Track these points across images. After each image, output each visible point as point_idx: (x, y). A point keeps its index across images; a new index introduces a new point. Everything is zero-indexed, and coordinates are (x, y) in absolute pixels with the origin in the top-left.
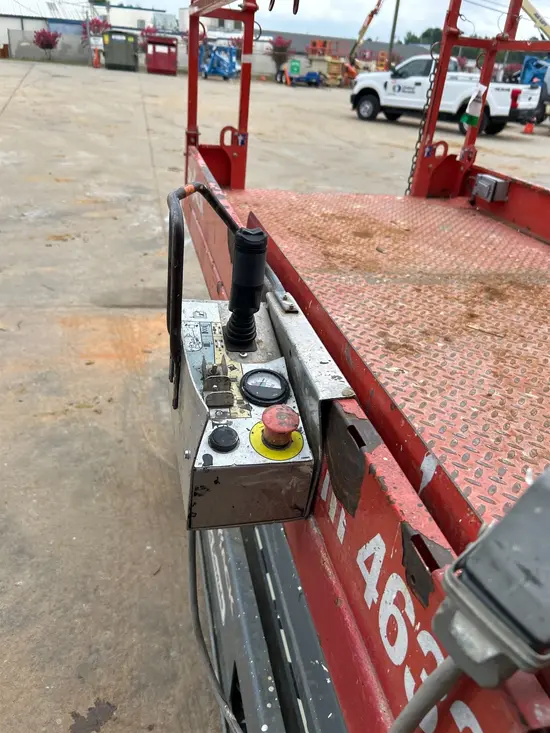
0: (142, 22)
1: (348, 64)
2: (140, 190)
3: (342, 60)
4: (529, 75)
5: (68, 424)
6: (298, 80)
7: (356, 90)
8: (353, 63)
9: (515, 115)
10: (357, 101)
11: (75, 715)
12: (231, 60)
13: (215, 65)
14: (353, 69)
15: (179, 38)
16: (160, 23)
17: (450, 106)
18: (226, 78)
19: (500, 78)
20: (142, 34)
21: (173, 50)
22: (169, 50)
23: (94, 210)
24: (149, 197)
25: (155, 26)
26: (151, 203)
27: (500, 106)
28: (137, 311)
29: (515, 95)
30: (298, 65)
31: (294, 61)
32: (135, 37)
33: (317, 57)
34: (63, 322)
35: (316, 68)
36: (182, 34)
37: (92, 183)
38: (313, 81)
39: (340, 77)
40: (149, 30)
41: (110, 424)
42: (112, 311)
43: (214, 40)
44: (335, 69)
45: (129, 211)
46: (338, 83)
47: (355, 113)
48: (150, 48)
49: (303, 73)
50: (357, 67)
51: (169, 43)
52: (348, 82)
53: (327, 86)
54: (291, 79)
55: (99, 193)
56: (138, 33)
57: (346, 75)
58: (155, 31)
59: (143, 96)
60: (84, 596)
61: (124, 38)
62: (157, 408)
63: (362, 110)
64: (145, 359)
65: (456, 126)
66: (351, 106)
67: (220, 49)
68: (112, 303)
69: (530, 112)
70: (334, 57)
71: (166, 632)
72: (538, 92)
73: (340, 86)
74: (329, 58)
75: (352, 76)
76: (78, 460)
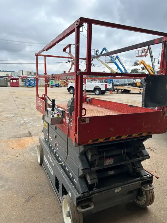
0: (8, 75)
1: (66, 81)
2: (16, 114)
3: (64, 80)
4: (109, 81)
5: (11, 159)
6: (53, 86)
7: (68, 87)
8: (67, 81)
9: (107, 90)
10: (69, 89)
11: (26, 199)
12: (34, 82)
13: (30, 84)
14: (67, 82)
15: (19, 78)
16: (13, 74)
17: (92, 89)
18: (33, 87)
19: (104, 82)
20: (8, 78)
21: (18, 81)
22: (17, 81)
23: (5, 120)
24: (19, 115)
25: (12, 75)
26: (19, 117)
27: (103, 88)
28: (21, 138)
29: (106, 85)
30: (53, 82)
31: (51, 81)
32: (6, 78)
33: (57, 80)
34: (4, 142)
35: (57, 83)
36: (20, 77)
37: (2, 114)
38: (57, 86)
39: (64, 84)
40: (10, 77)
41: (21, 158)
42: (15, 139)
43: (29, 78)
44: (62, 83)
45: (14, 119)
46: (64, 86)
47: (69, 92)
48: (11, 81)
49: (54, 84)
50: (68, 82)
51: (16, 79)
52: (66, 86)
53: (61, 87)
54: (51, 86)
55: (5, 116)
56: (7, 77)
57: (66, 84)
58: (12, 77)
59: (11, 93)
60: (23, 184)
61: (4, 79)
62: (31, 154)
63: (71, 91)
64: (25, 146)
65: (94, 93)
66: (68, 91)
67: (31, 80)
68: (15, 137)
69: (110, 89)
70: (62, 80)
71: (41, 186)
72: (111, 84)
73: (64, 87)
74: (61, 80)
75: (67, 84)
76: (15, 165)
